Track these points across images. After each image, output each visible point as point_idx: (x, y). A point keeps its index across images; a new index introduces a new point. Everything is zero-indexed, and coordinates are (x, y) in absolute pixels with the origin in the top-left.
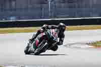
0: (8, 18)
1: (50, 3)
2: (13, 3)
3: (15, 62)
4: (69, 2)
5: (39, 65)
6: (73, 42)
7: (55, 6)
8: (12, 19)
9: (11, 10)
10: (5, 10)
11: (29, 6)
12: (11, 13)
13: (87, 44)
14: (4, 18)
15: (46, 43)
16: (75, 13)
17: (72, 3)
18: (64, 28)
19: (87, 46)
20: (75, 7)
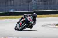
0: (9, 10)
1: (33, 2)
2: (12, 2)
3: (13, 35)
4: (44, 1)
5: (27, 37)
6: (47, 24)
7: (36, 4)
8: (12, 11)
9: (11, 6)
10: (8, 6)
11: (21, 3)
12: (11, 7)
13: (55, 25)
14: (7, 10)
15: (26, 24)
16: (47, 7)
17: (46, 1)
18: (36, 16)
19: (55, 26)
20: (47, 4)
